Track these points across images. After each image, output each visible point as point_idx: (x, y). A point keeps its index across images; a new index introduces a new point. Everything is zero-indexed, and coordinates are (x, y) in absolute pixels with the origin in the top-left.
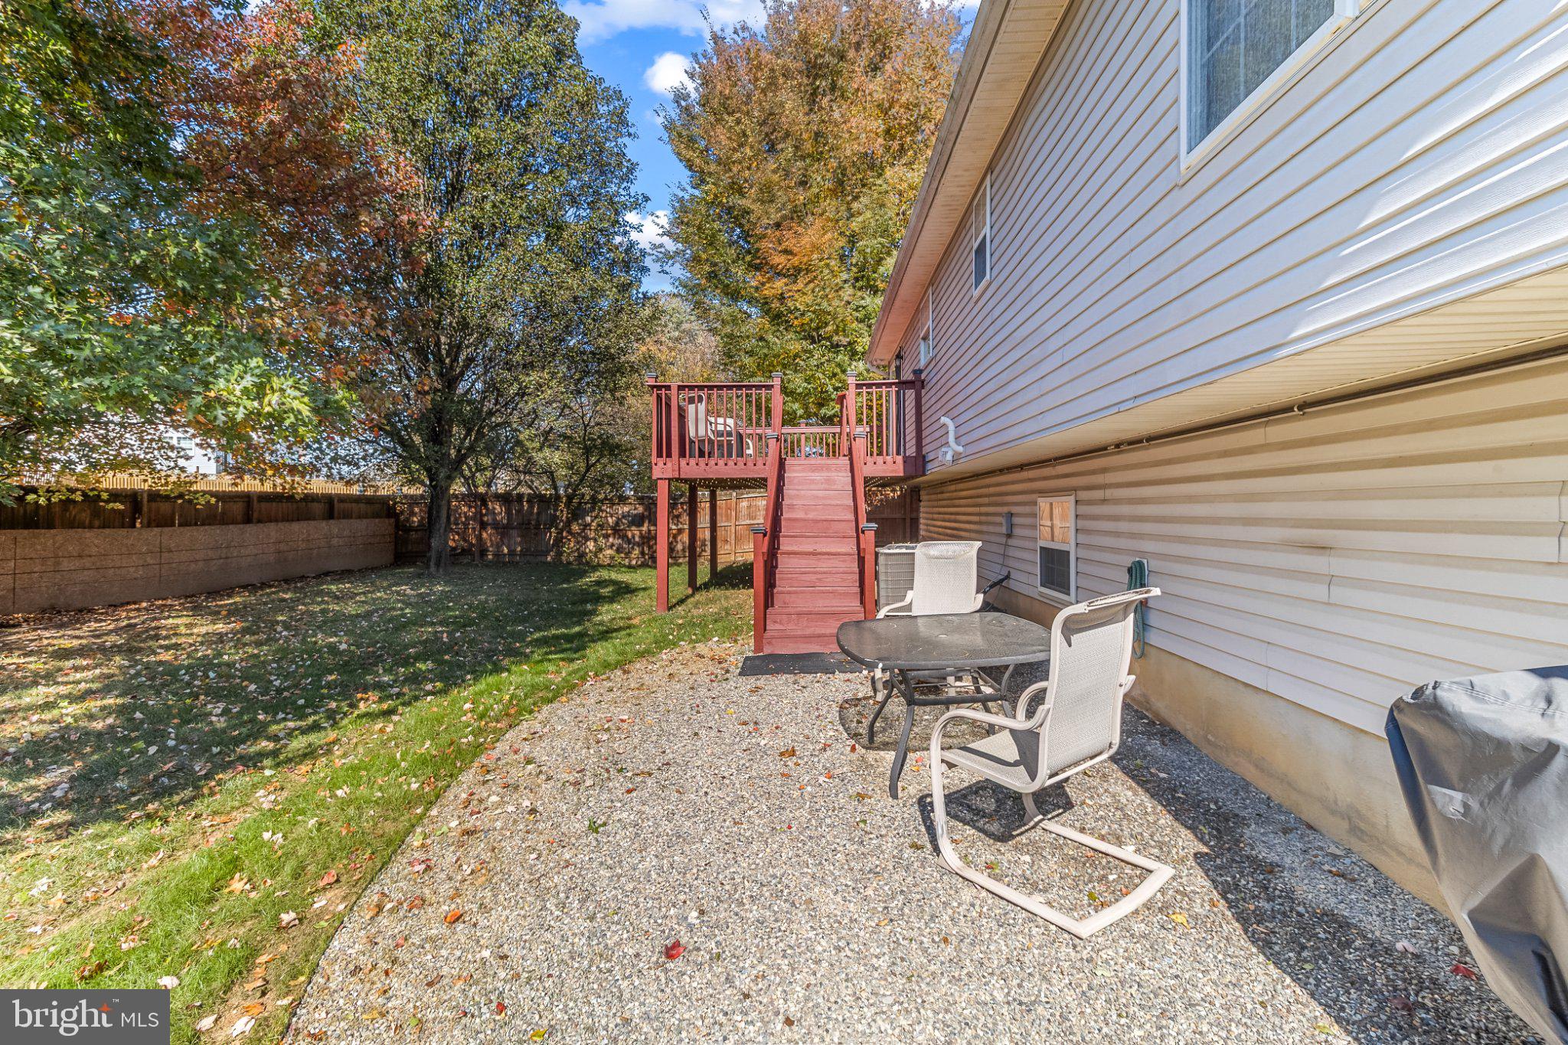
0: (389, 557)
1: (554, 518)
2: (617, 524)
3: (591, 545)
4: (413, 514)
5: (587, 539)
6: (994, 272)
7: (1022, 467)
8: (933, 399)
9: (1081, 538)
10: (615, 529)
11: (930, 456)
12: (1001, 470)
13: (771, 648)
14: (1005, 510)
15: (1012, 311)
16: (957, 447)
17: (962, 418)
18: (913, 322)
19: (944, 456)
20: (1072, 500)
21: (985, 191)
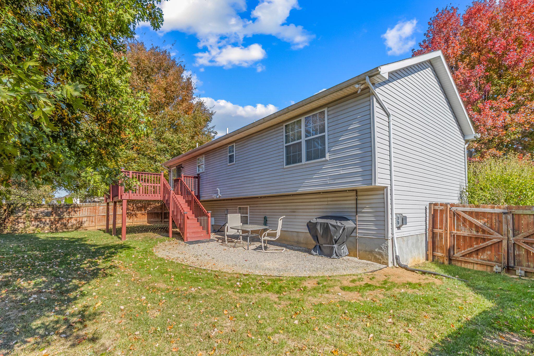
2: (37, 215)
3: (21, 225)
5: (18, 223)
6: (237, 162)
7: (232, 199)
8: (205, 182)
9: (251, 213)
10: (36, 218)
11: (203, 196)
12: (224, 200)
13: (189, 240)
14: (225, 209)
15: (243, 172)
16: (219, 195)
17: (221, 189)
18: (190, 160)
19: (215, 197)
20: (249, 206)
21: (233, 146)
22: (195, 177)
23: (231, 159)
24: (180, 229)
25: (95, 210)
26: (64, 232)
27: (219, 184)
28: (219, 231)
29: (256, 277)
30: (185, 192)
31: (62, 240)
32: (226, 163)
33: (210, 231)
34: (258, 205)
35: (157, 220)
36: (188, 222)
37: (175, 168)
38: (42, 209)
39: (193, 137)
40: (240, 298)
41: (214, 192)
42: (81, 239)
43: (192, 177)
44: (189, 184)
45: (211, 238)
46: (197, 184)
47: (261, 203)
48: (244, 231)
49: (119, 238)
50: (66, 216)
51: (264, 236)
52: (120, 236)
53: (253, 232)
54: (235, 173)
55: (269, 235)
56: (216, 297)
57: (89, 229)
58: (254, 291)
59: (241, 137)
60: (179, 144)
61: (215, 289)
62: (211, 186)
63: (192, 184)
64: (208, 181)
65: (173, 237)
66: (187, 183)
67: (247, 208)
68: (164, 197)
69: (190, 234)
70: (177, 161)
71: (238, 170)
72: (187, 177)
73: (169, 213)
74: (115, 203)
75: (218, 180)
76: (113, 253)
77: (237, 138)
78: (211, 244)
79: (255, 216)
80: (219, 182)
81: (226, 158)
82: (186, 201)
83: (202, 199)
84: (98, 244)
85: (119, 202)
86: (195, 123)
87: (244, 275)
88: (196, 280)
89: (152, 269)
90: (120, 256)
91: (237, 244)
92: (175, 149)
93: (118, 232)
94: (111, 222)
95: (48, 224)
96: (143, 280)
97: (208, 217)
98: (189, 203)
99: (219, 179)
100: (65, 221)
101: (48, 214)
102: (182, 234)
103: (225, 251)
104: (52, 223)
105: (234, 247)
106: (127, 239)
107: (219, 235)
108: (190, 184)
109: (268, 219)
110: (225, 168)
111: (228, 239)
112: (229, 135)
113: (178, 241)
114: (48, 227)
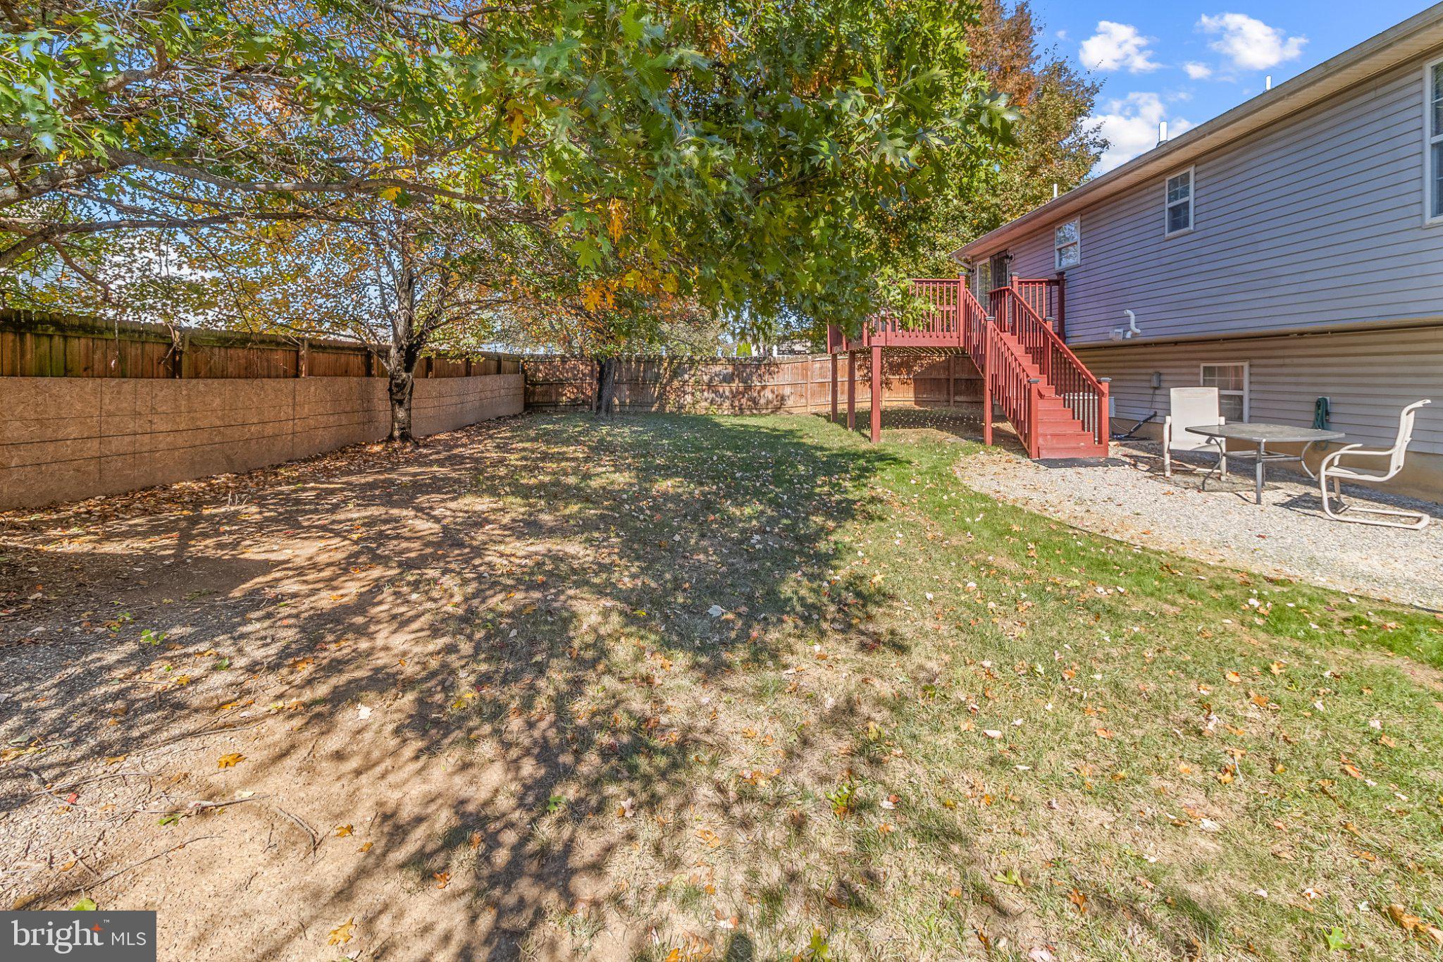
0: (518, 407)
1: (658, 376)
2: (711, 380)
3: (689, 398)
4: (538, 370)
5: (685, 393)
6: (1200, 226)
7: (1176, 343)
8: (1080, 295)
9: (1254, 387)
10: (709, 385)
11: (1075, 333)
12: (1146, 345)
13: (1044, 455)
14: (1151, 371)
15: (1228, 254)
16: (1136, 330)
17: (1140, 311)
18: (1031, 234)
19: (1116, 335)
20: (1246, 365)
21: (1187, 175)
22: (1049, 283)
23: (1178, 217)
24: (1017, 423)
25: (806, 370)
26: (753, 415)
27: (1130, 298)
28: (1129, 437)
29: (1321, 596)
30: (1023, 324)
31: (756, 432)
32: (1158, 232)
33: (1106, 435)
34: (1288, 361)
35: (937, 397)
36: (1040, 406)
37: (987, 260)
38: (718, 368)
39: (1033, 170)
40: (1275, 649)
41: (1112, 322)
42: (791, 432)
43: (1041, 283)
44: (1034, 302)
45: (1111, 454)
46: (1056, 300)
47: (1299, 352)
48: (1233, 443)
49: (865, 436)
50: (756, 383)
51: (1330, 464)
52: (868, 433)
53: (1272, 448)
54: (1196, 261)
55: (1346, 462)
56: (1181, 625)
57: (795, 411)
58: (1328, 638)
59: (1217, 143)
60: (995, 195)
61: (1173, 604)
62: (1103, 303)
63: (1041, 300)
64: (1092, 292)
65: (994, 443)
66: (1027, 298)
67: (1238, 370)
68: (968, 339)
69: (1045, 440)
70: (991, 242)
71: (1204, 251)
72: (1027, 283)
73: (983, 380)
74: (853, 354)
75: (1127, 284)
76: (866, 470)
77: (1202, 149)
78: (1115, 473)
79: (1271, 397)
80: (1133, 290)
81: (1160, 216)
82: (1028, 350)
83: (1074, 342)
84: (826, 446)
85: (862, 352)
86: (1043, 129)
87: (1271, 581)
88: (1103, 565)
89: (968, 520)
90: (882, 478)
91: (1209, 481)
92: (984, 209)
93: (859, 421)
94: (843, 398)
95: (727, 398)
96: (954, 541)
97: (1101, 394)
98: (1037, 354)
99: (1133, 283)
100: (755, 394)
101: (728, 379)
102: (1022, 439)
103: (1172, 497)
104: (734, 397)
105: (1201, 489)
106: (884, 440)
107: (1133, 448)
108: (1037, 301)
109: (1332, 409)
110: (1155, 248)
111: (1172, 464)
112: (1173, 144)
113: (1012, 456)
114: (727, 404)
